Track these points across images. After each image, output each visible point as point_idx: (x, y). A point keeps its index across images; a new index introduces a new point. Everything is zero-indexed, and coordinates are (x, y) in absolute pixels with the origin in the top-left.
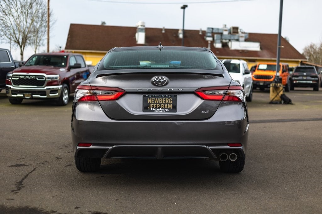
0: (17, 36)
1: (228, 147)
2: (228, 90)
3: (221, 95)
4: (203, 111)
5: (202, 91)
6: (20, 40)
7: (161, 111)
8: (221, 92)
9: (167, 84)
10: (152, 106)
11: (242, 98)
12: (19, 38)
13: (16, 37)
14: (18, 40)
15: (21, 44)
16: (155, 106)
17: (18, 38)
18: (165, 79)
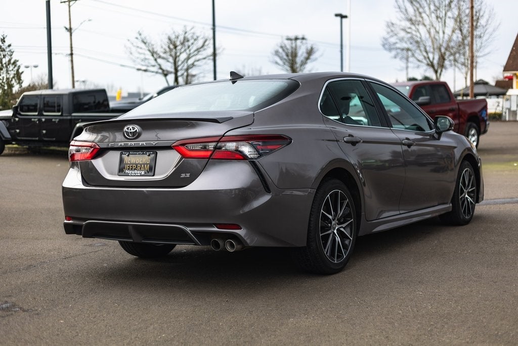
0: (431, 56)
1: (215, 229)
2: (218, 142)
3: (211, 150)
4: (183, 175)
5: (181, 145)
6: (435, 62)
7: (135, 174)
8: (211, 146)
9: (139, 135)
10: (128, 168)
11: (250, 155)
12: (433, 59)
13: (429, 58)
14: (432, 63)
15: (436, 68)
16: (131, 168)
17: (431, 59)
18: (137, 128)
